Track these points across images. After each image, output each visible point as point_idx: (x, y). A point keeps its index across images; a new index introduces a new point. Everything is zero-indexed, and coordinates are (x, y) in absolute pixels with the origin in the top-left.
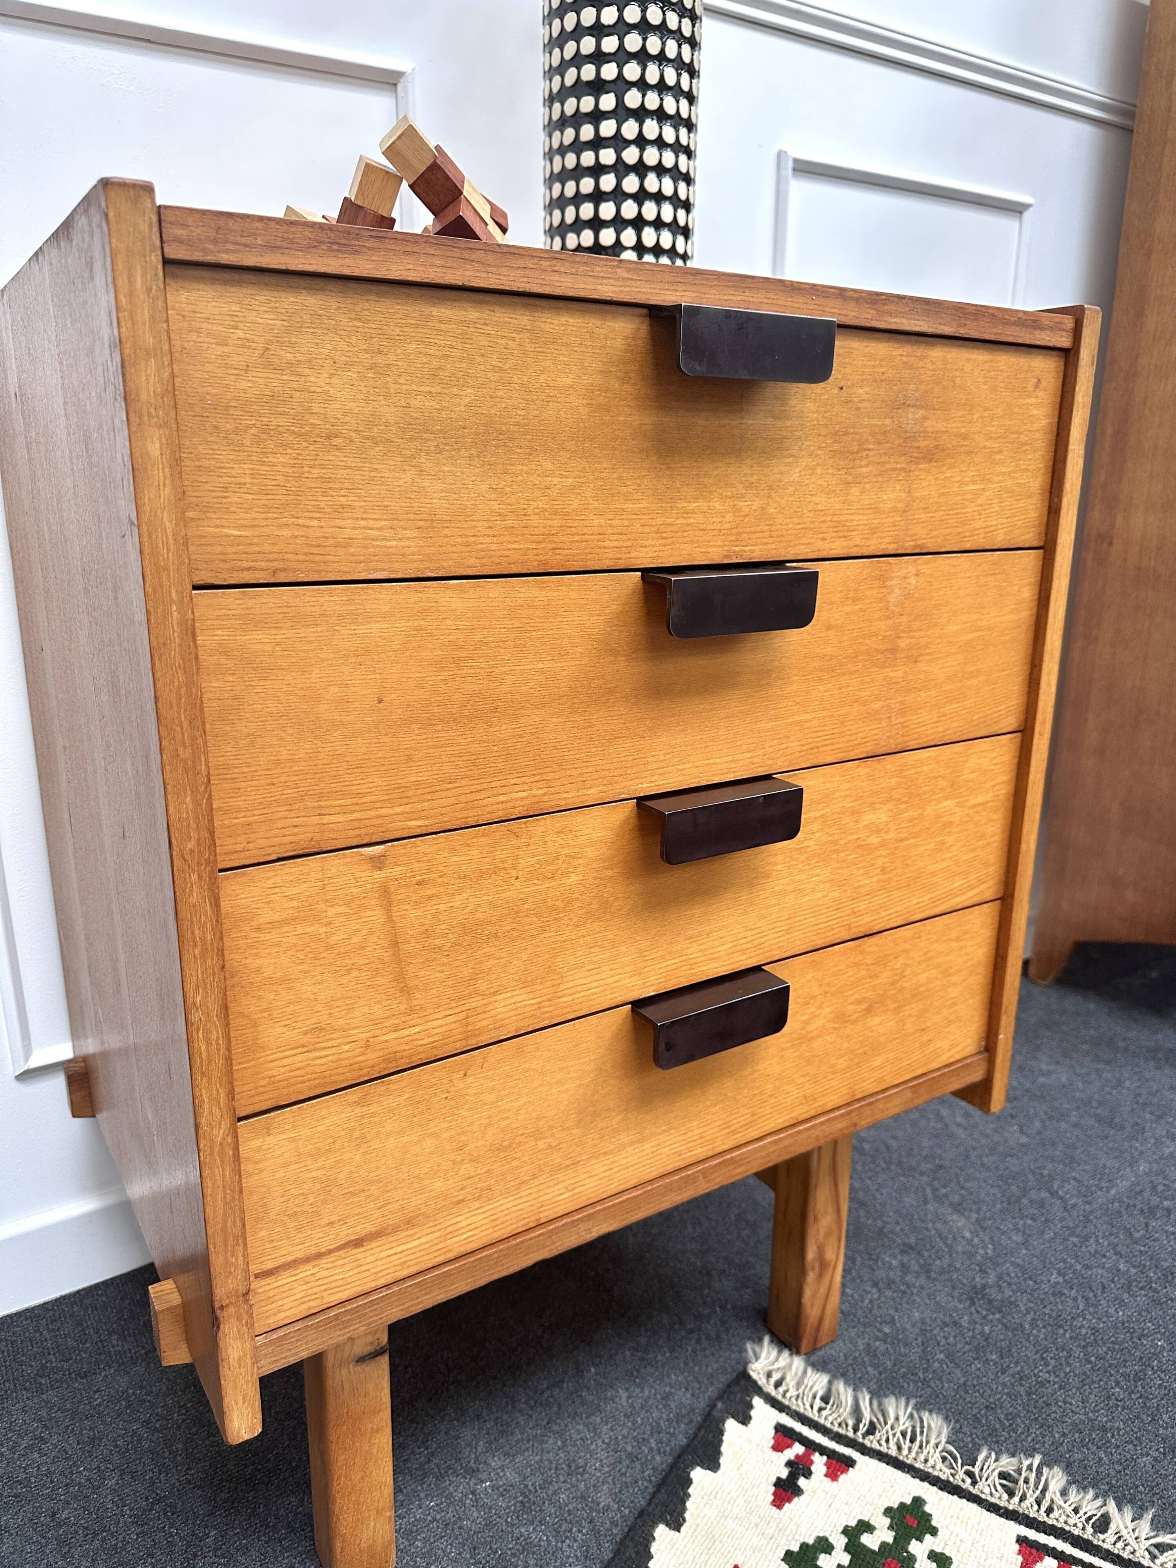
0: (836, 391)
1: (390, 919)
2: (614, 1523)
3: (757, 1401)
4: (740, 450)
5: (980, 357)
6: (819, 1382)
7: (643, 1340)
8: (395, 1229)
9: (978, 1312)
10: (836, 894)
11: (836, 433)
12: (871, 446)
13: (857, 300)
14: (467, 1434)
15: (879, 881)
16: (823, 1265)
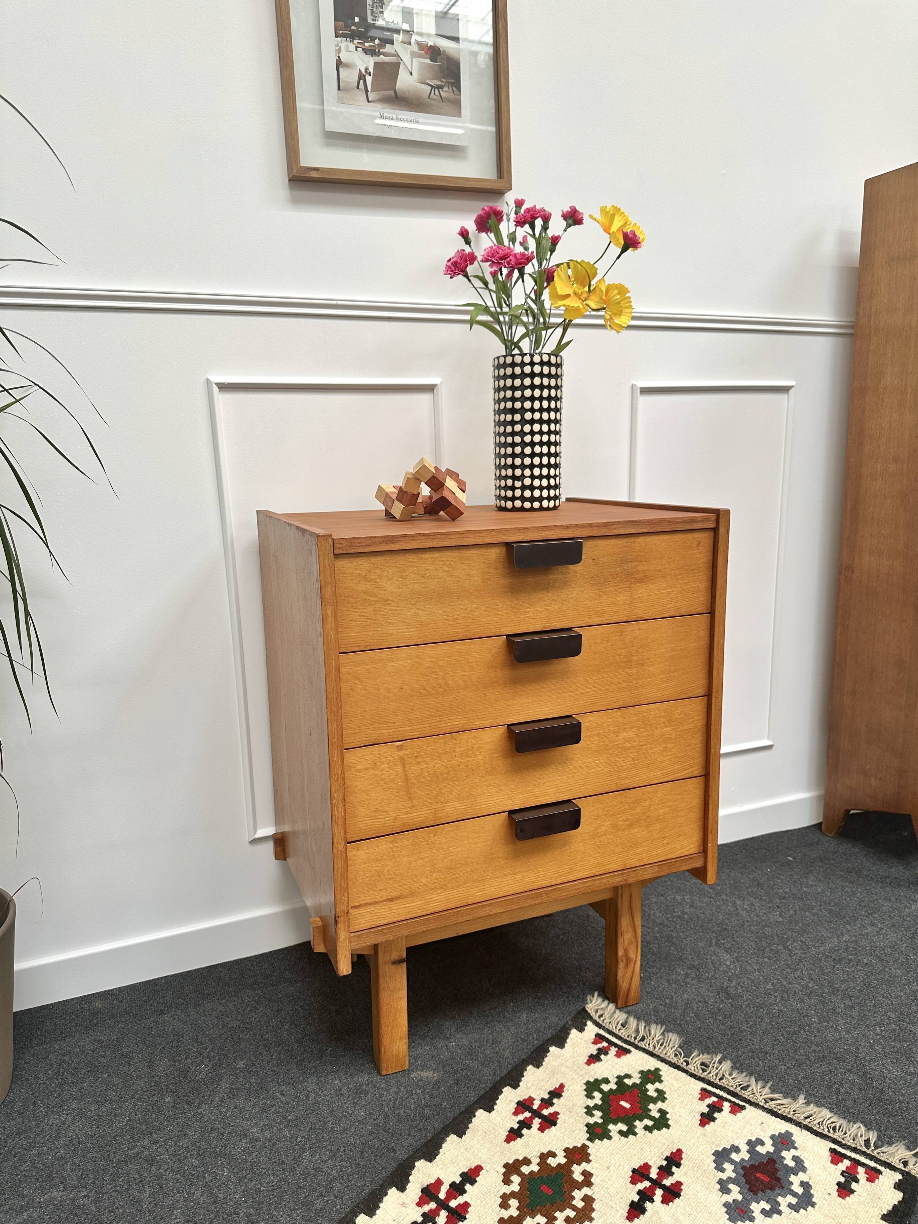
1: (404, 770)
2: (509, 1063)
3: (589, 1023)
4: (548, 588)
5: (665, 538)
6: (621, 1016)
7: (540, 995)
8: (406, 897)
9: (719, 998)
10: (609, 769)
11: (593, 577)
12: (610, 580)
13: (598, 526)
14: (447, 1024)
15: (631, 764)
16: (628, 960)
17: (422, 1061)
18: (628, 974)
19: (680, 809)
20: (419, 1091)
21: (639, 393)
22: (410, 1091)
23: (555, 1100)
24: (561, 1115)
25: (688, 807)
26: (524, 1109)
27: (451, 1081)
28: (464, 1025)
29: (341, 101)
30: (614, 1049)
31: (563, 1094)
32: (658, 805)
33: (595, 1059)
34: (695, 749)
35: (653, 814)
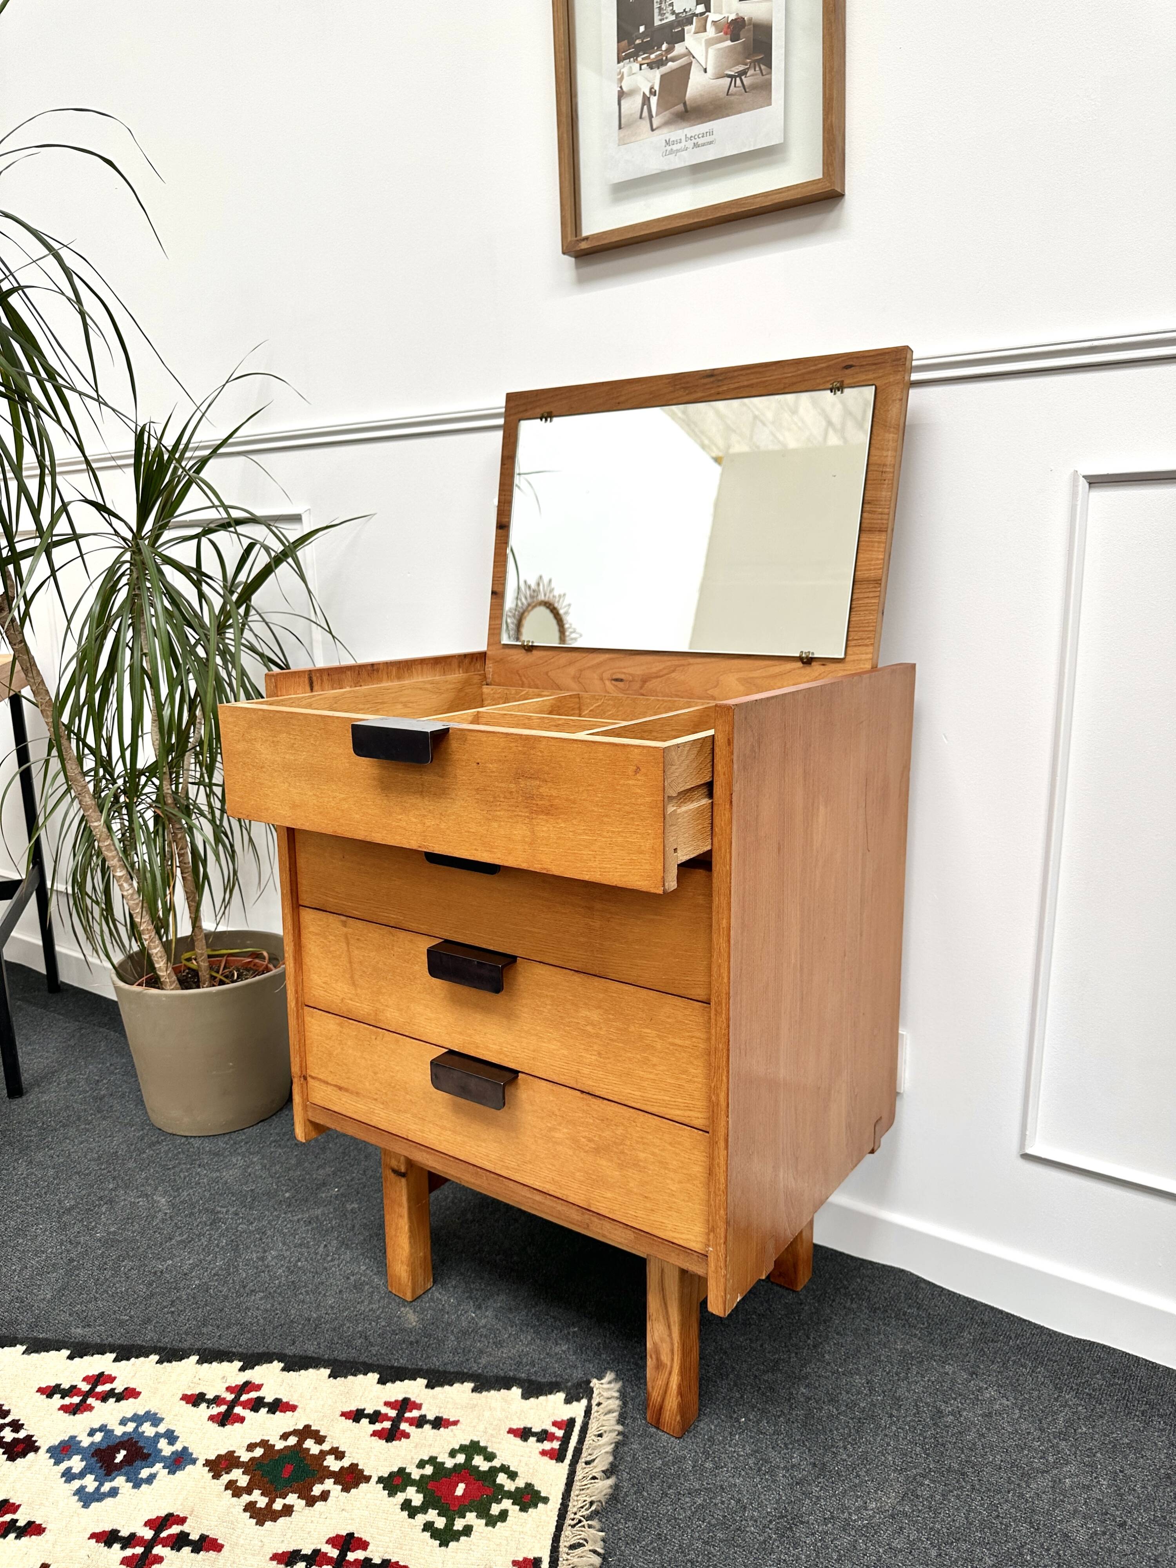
1: (349, 951)
2: (468, 1366)
10: (565, 1053)
16: (660, 1363)
17: (430, 1306)
18: (660, 1382)
19: (671, 1166)
20: (383, 1324)
21: (1087, 485)
22: (379, 1317)
23: (427, 1427)
24: (408, 1440)
25: (685, 1171)
26: (399, 1407)
27: (412, 1339)
28: (511, 1309)
29: (622, 142)
30: (556, 1445)
31: (442, 1429)
32: (637, 1142)
33: (524, 1434)
34: (694, 1082)
35: (629, 1153)
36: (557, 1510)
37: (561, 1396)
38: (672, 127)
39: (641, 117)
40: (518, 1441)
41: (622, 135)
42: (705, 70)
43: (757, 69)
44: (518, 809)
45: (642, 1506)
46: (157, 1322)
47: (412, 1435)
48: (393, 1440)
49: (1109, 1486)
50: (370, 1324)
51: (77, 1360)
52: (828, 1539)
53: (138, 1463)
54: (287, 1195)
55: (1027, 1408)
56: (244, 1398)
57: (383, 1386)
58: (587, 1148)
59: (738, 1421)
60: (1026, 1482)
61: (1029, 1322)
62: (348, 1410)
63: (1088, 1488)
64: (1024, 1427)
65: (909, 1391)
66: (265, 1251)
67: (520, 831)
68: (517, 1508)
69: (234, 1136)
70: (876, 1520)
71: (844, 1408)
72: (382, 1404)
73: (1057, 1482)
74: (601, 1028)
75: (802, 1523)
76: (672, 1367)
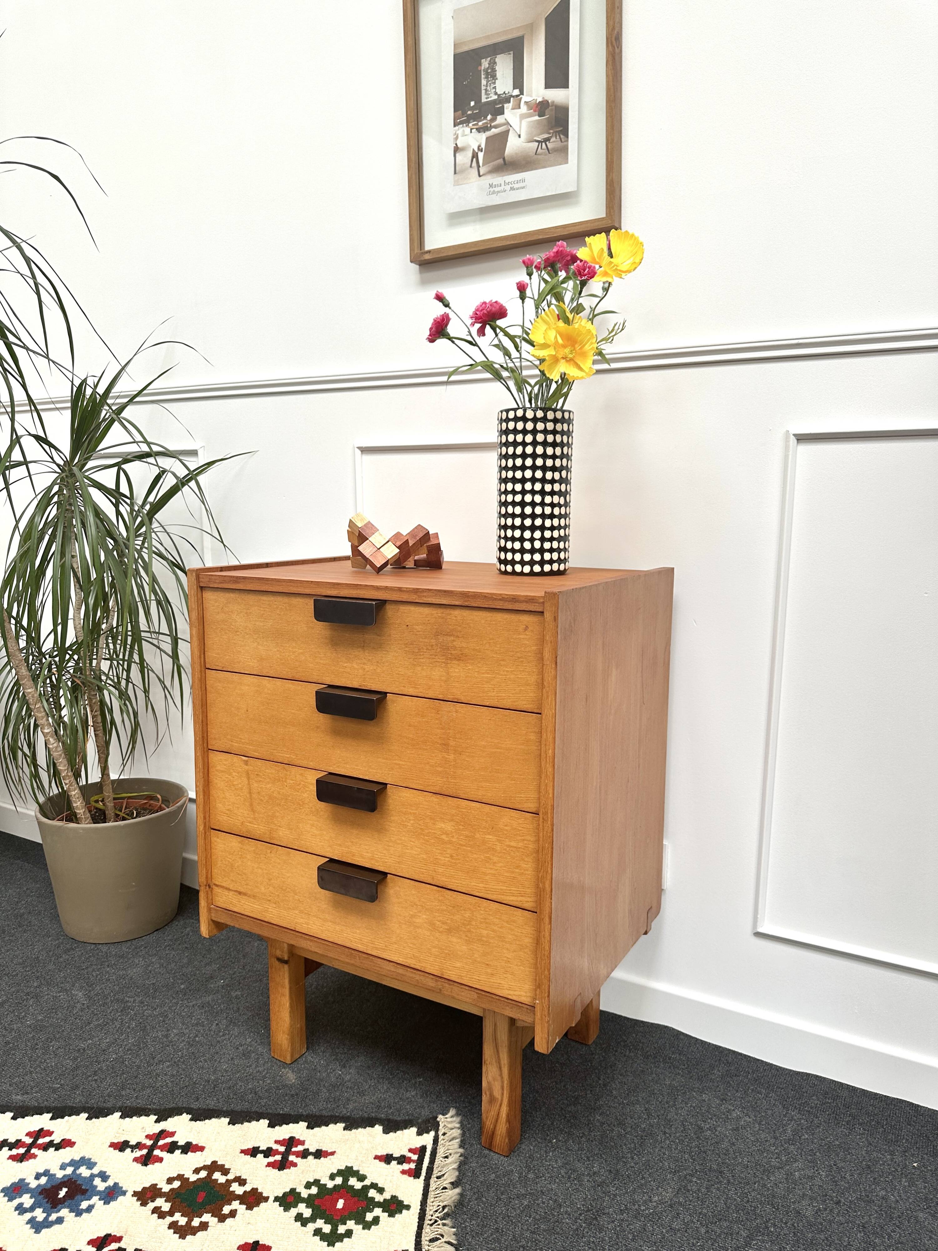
0: (405, 626)
3: (432, 1133)
13: (408, 591)
15: (449, 861)
16: (492, 1098)
17: (305, 1067)
18: (493, 1113)
19: (507, 940)
20: (269, 1082)
21: (796, 441)
22: (265, 1077)
23: (311, 1158)
24: (295, 1168)
25: (518, 943)
26: (286, 1144)
27: (293, 1092)
28: (369, 1067)
29: (456, 183)
30: (413, 1166)
31: (322, 1159)
32: (481, 923)
33: (387, 1159)
34: (525, 874)
35: (474, 931)
36: (418, 1214)
37: (414, 1130)
38: (495, 175)
39: (471, 166)
40: (383, 1164)
41: (456, 179)
42: (519, 136)
43: (558, 137)
44: (437, 657)
45: (482, 1209)
46: (84, 1088)
47: (298, 1164)
48: (284, 1169)
49: (827, 1176)
50: (258, 1082)
51: (19, 1120)
52: (624, 1225)
53: (78, 1197)
54: (182, 986)
55: (764, 1123)
56: (161, 1143)
57: (272, 1129)
58: (441, 929)
59: (550, 1142)
60: (767, 1176)
61: (762, 1061)
62: (246, 1148)
63: (812, 1178)
64: (763, 1136)
65: (677, 1115)
66: (168, 1030)
67: (438, 673)
68: (387, 1214)
69: (134, 942)
70: (659, 1209)
71: (629, 1129)
72: (273, 1142)
73: (789, 1174)
74: (453, 837)
75: (604, 1214)
76: (502, 1100)
